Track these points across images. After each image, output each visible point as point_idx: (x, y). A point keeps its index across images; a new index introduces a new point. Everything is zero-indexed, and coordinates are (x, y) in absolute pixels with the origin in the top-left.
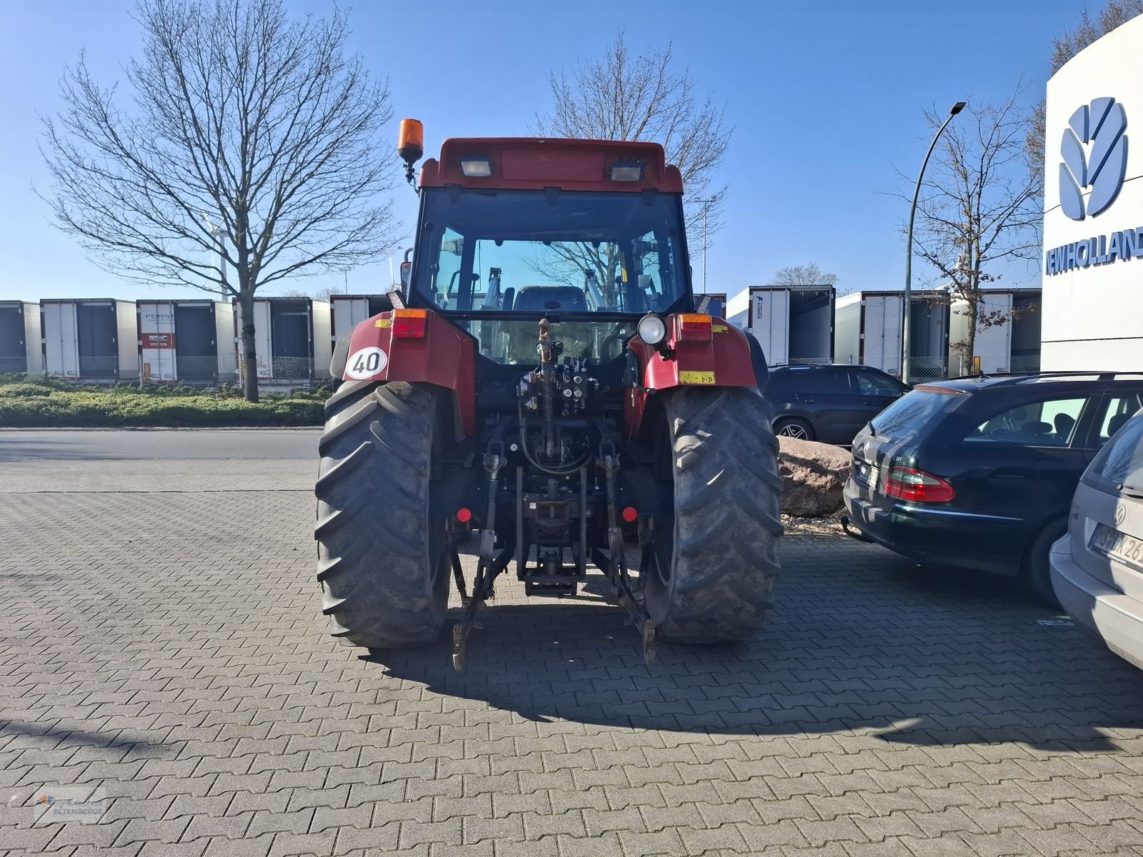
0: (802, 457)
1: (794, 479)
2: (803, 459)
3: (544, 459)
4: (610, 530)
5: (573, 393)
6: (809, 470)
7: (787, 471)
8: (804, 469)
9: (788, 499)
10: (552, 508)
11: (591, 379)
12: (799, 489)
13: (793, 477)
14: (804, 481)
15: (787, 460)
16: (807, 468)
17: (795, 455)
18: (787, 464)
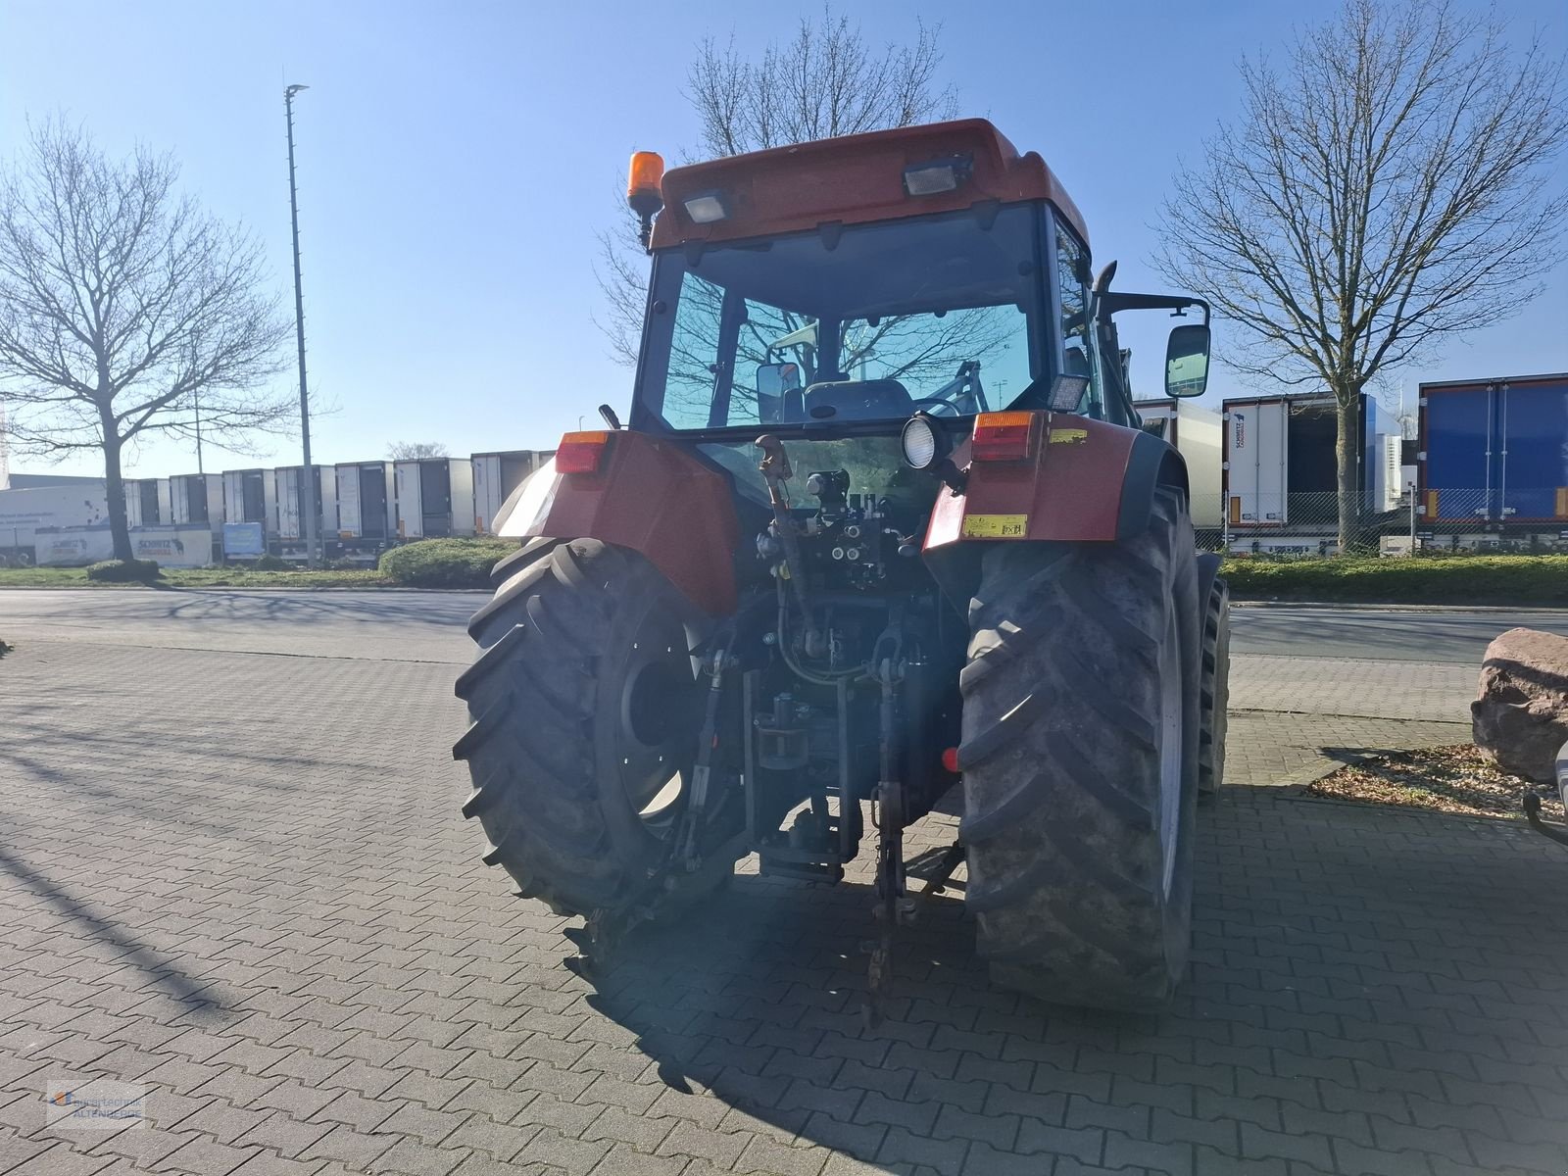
0: (1548, 670)
1: (1531, 711)
2: (1550, 675)
3: (805, 660)
4: (880, 783)
5: (845, 554)
6: (1562, 695)
7: (1520, 697)
8: (1552, 693)
9: (1518, 749)
10: (781, 740)
11: (887, 531)
12: (1539, 731)
13: (1528, 708)
14: (1552, 716)
15: (1518, 676)
16: (1558, 691)
17: (1534, 666)
18: (1518, 683)
